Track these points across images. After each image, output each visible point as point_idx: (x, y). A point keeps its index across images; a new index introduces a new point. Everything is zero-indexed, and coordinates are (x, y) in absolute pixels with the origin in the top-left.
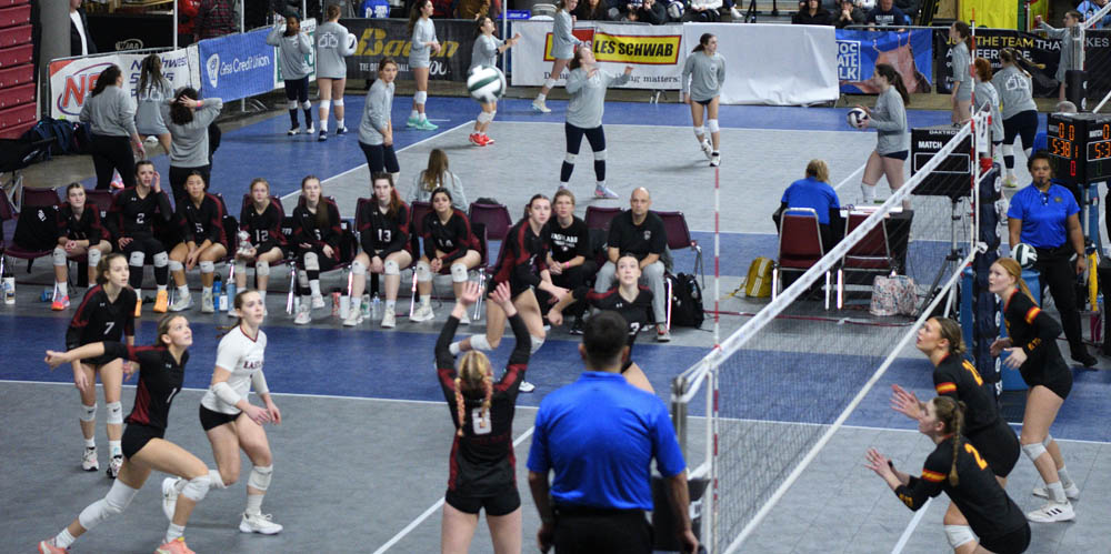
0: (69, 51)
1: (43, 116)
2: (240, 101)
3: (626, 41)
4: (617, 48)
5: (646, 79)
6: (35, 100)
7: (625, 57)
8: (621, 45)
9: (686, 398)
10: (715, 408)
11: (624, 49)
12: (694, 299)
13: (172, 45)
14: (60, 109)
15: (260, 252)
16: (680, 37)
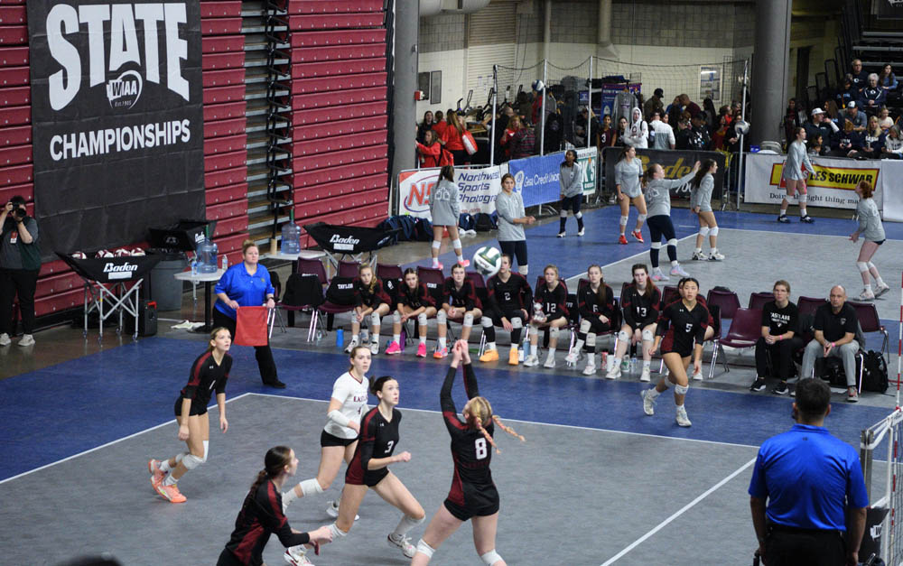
0: (414, 165)
1: (393, 213)
2: (538, 206)
3: (835, 172)
4: (828, 177)
5: (850, 201)
6: (388, 200)
7: (834, 184)
8: (831, 174)
9: (872, 446)
10: (895, 455)
11: (833, 178)
12: (880, 371)
13: (489, 162)
14: (406, 207)
15: (549, 320)
16: (878, 170)
